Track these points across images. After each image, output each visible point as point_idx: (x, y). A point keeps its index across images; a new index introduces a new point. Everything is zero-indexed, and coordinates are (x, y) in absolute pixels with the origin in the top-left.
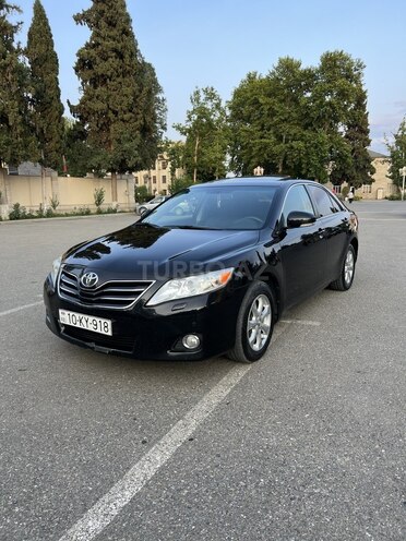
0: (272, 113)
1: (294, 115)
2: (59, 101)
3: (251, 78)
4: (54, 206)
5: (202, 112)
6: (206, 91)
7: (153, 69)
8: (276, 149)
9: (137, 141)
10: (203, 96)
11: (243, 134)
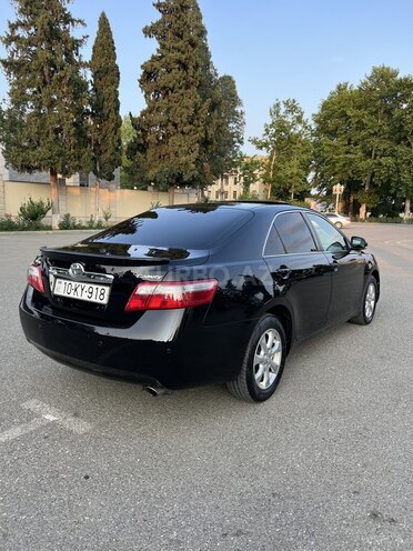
0: (361, 126)
1: (386, 128)
2: (117, 114)
3: (341, 89)
4: (107, 218)
5: (281, 127)
6: (286, 104)
7: (234, 82)
8: (362, 165)
9: (196, 154)
10: (283, 109)
11: (327, 148)
